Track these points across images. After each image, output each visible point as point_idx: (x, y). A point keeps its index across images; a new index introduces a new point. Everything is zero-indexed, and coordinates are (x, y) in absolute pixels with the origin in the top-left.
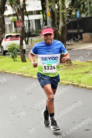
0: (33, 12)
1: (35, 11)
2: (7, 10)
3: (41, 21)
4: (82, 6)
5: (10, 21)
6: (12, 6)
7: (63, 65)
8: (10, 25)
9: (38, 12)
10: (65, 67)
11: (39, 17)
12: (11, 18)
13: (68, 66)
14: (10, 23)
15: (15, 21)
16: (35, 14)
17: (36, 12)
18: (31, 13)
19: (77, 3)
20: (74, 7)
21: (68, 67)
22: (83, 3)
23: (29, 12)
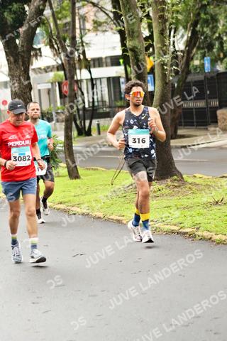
0: (104, 60)
1: (106, 58)
2: (41, 56)
3: (122, 80)
4: (217, 45)
5: (48, 82)
6: (52, 46)
7: (163, 186)
8: (49, 91)
9: (114, 61)
10: (167, 191)
11: (117, 72)
12: (51, 75)
13: (176, 187)
14: (49, 86)
15: (60, 80)
16: (107, 66)
17: (109, 60)
18: (99, 62)
19: (206, 38)
20: (199, 48)
21: (176, 189)
22: (220, 38)
23: (94, 60)
